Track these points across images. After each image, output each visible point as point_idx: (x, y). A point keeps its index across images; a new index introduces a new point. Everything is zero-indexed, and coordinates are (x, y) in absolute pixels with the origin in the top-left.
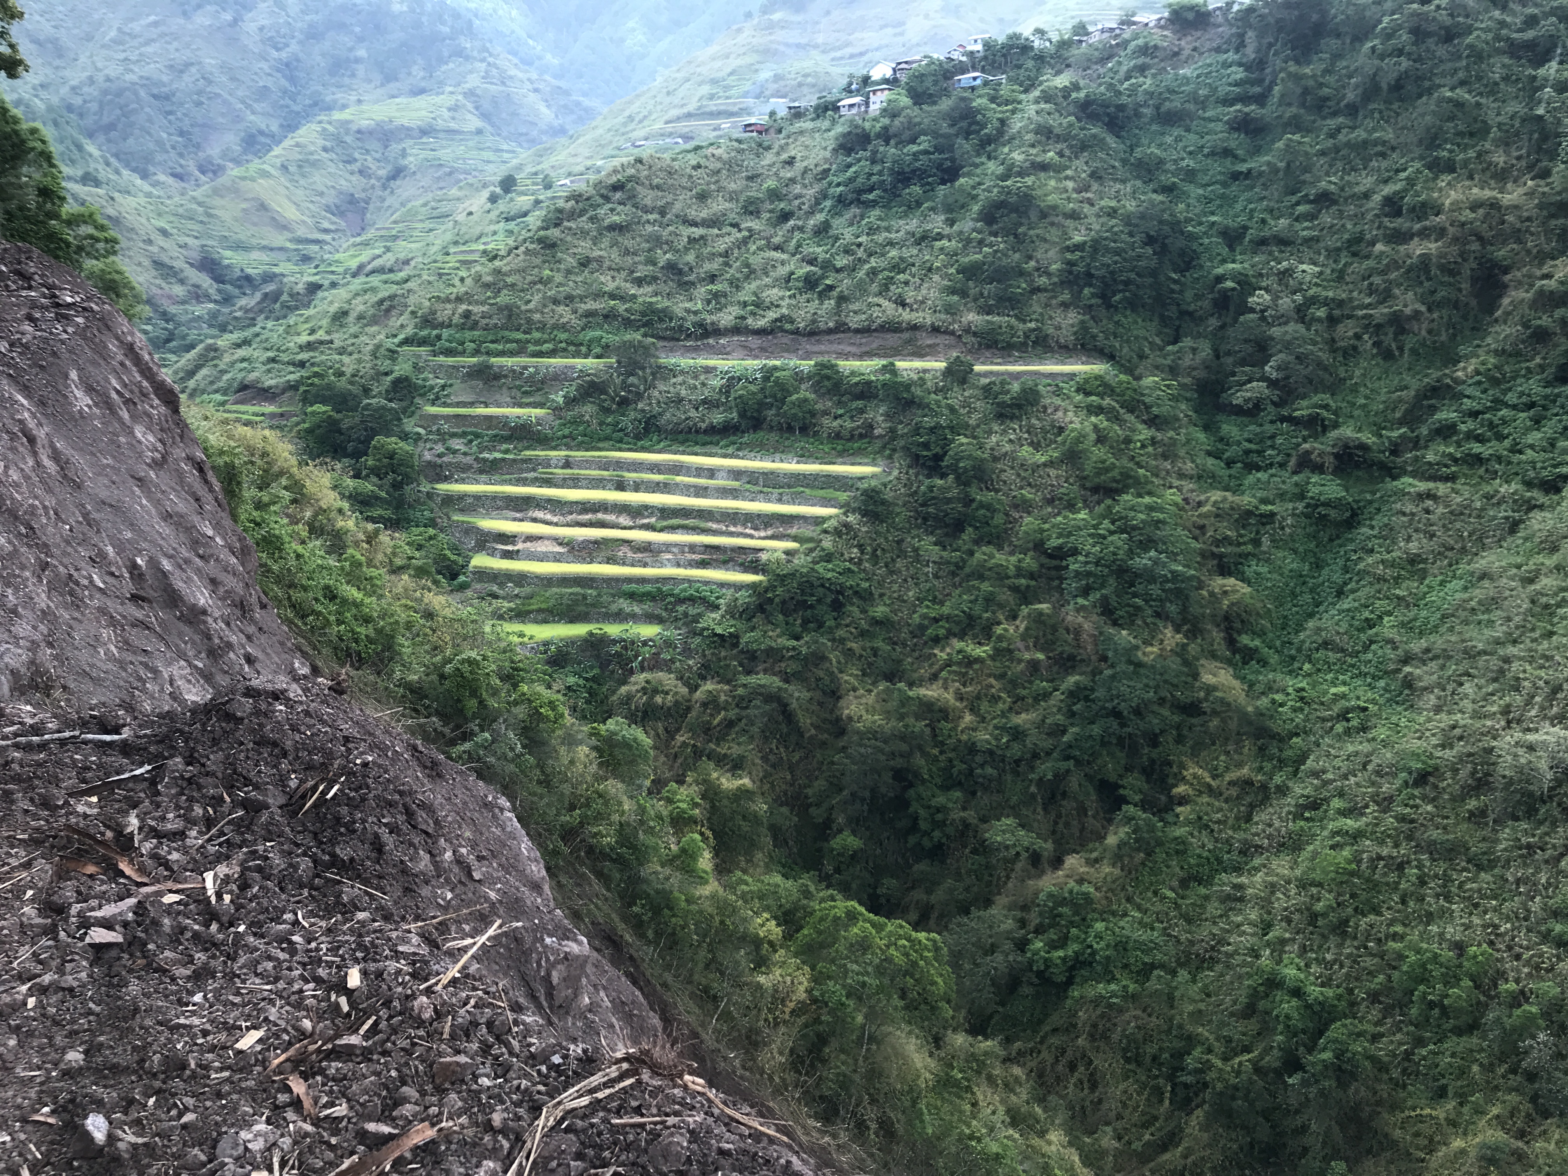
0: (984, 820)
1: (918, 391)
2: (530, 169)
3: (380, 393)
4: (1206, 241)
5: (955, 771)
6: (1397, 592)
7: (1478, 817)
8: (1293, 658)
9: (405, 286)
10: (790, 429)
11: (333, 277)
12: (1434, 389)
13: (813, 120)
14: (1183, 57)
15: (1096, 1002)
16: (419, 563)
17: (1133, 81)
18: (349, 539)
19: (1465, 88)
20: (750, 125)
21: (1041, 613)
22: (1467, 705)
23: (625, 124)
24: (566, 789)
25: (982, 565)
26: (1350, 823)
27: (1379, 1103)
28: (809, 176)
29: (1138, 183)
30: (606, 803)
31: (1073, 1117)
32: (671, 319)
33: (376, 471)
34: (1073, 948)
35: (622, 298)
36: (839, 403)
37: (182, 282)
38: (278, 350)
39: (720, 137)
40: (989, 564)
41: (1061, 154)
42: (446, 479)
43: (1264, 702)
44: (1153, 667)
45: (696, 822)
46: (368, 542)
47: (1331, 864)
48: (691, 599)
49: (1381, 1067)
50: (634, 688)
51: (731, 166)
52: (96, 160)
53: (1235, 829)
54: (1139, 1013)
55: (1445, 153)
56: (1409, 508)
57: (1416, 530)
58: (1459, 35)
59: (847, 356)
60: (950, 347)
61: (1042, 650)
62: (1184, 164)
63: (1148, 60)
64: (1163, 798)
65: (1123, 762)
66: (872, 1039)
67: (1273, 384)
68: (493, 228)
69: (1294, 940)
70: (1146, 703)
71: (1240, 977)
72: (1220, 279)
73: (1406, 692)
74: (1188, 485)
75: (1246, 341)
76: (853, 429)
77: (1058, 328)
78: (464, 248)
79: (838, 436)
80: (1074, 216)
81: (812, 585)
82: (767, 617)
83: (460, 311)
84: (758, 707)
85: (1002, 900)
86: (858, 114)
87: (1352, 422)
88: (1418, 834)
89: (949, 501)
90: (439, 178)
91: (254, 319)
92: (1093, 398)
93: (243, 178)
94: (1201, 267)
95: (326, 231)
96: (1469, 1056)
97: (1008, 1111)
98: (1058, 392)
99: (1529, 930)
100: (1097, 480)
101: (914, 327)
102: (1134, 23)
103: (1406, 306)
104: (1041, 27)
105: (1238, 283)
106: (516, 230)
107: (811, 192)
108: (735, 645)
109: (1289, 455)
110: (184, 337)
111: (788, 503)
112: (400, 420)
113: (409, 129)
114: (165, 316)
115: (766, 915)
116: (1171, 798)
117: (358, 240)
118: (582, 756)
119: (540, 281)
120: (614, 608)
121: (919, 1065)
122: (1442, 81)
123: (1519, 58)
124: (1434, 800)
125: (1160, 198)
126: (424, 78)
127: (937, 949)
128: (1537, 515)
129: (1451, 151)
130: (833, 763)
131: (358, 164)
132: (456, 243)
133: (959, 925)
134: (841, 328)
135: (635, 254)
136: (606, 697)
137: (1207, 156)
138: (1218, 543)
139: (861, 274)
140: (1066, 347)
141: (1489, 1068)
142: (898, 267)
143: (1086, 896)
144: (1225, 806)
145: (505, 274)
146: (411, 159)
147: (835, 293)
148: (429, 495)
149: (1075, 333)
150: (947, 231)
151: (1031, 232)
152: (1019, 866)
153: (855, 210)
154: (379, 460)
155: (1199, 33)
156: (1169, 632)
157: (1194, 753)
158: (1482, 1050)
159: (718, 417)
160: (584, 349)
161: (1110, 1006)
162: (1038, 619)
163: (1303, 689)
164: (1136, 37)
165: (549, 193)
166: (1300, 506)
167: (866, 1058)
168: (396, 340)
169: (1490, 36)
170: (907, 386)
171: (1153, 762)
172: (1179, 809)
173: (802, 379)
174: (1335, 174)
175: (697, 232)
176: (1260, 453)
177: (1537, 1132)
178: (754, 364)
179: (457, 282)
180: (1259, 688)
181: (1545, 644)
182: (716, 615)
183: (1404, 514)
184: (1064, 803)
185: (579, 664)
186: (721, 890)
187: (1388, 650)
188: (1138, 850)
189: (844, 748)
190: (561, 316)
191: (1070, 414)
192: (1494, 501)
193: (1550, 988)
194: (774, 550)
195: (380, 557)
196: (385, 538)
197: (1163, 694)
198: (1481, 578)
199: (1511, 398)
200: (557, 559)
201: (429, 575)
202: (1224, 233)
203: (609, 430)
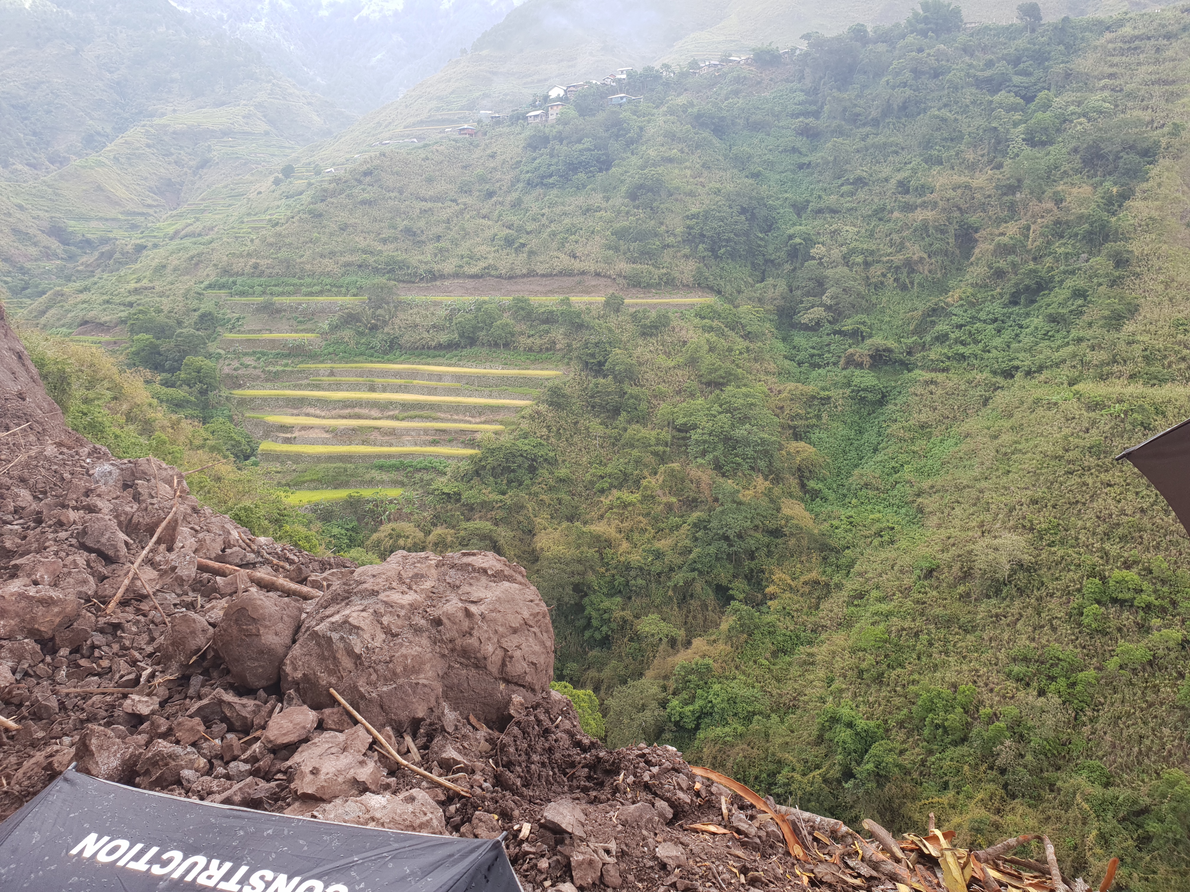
0: (637, 617)
1: (586, 318)
2: (304, 161)
3: (190, 324)
4: (782, 211)
5: (616, 583)
6: (913, 448)
7: (965, 597)
8: (845, 496)
9: (210, 246)
10: (496, 345)
11: (156, 240)
12: (934, 310)
13: (509, 126)
14: (763, 85)
15: (716, 740)
16: (213, 443)
17: (731, 100)
18: (157, 425)
19: (948, 109)
20: (464, 129)
21: (673, 470)
22: (957, 522)
23: (375, 128)
25: (633, 437)
26: (884, 607)
27: (905, 796)
28: (506, 166)
29: (735, 171)
32: (408, 268)
33: (189, 384)
34: (698, 704)
35: (371, 253)
36: (531, 327)
37: (35, 244)
38: (111, 294)
39: (443, 138)
40: (638, 437)
41: (682, 151)
42: (240, 386)
43: (825, 526)
44: (749, 504)
46: (173, 428)
47: (871, 635)
48: (426, 469)
49: (907, 772)
50: (383, 535)
51: (450, 159)
53: (807, 614)
54: (745, 746)
55: (936, 152)
56: (920, 390)
57: (925, 406)
58: (942, 74)
59: (536, 293)
60: (607, 286)
61: (675, 495)
62: (766, 158)
63: (740, 86)
64: (759, 595)
65: (731, 571)
67: (828, 308)
68: (277, 203)
69: (848, 689)
70: (746, 529)
71: (813, 717)
72: (791, 237)
73: (920, 515)
74: (772, 379)
75: (810, 279)
76: (541, 345)
77: (682, 273)
78: (255, 218)
79: (531, 350)
80: (691, 194)
81: (514, 456)
82: (482, 479)
83: (250, 263)
84: (475, 545)
85: (650, 673)
86: (541, 122)
87: (881, 333)
88: (927, 611)
89: (609, 394)
90: (236, 168)
91: (93, 272)
92: (706, 321)
93: (84, 167)
94: (779, 228)
95: (149, 206)
96: (961, 760)
98: (682, 317)
99: (998, 672)
100: (709, 377)
101: (583, 273)
102: (731, 61)
103: (914, 254)
104: (668, 63)
105: (804, 240)
106: (294, 204)
107: (508, 177)
108: (458, 500)
109: (839, 357)
110: (37, 286)
111: (496, 397)
112: (205, 344)
113: (213, 131)
114: (22, 270)
116: (765, 595)
117: (174, 212)
119: (311, 241)
120: (368, 477)
122: (933, 104)
123: (982, 89)
124: (937, 587)
125: (751, 181)
126: (224, 94)
128: (999, 393)
129: (939, 151)
131: (174, 157)
132: (249, 214)
133: (620, 692)
134: (531, 274)
135: (381, 221)
136: (362, 541)
137: (781, 152)
138: (792, 418)
139: (545, 235)
140: (688, 286)
141: (975, 767)
142: (571, 230)
143: (708, 668)
144: (801, 599)
145: (284, 237)
146: (215, 153)
147: (526, 249)
148: (228, 399)
149: (693, 276)
150: (604, 205)
151: (662, 206)
152: (661, 648)
153: (540, 190)
154: (190, 374)
155: (774, 69)
156: (760, 480)
157: (779, 563)
158: (970, 755)
159: (443, 338)
160: (343, 290)
161: (725, 743)
162: (672, 474)
163: (851, 517)
164: (732, 71)
165: (319, 178)
166: (848, 391)
168: (202, 286)
169: (963, 74)
170: (579, 315)
171: (752, 571)
172: (770, 603)
173: (504, 309)
174: (866, 165)
175: (429, 205)
176: (820, 356)
177: (1007, 809)
178: (469, 299)
179: (249, 243)
180: (822, 517)
181: (1005, 479)
182: (444, 479)
183: (916, 395)
184: (692, 602)
185: (342, 519)
187: (907, 488)
188: (742, 632)
189: (538, 571)
190: (326, 266)
191: (691, 332)
192: (973, 384)
193: (1011, 710)
194: (486, 431)
195: (182, 439)
196: (185, 424)
197: (757, 522)
198: (966, 437)
199: (983, 315)
200: (324, 442)
201: (219, 451)
202: (794, 206)
203: (363, 348)
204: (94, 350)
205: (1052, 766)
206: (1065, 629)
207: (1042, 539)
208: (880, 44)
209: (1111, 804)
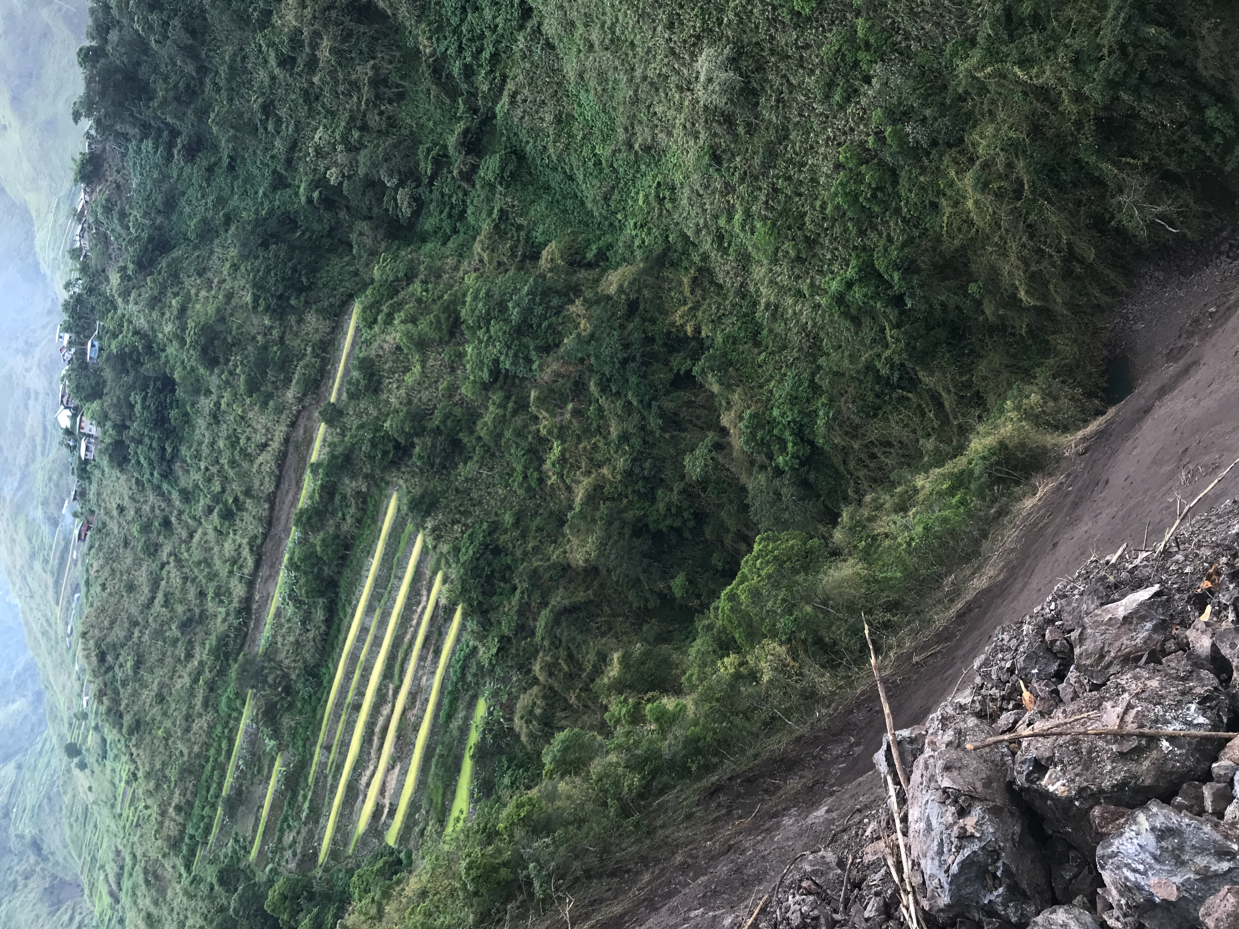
0: (683, 477)
1: (340, 450)
2: (65, 729)
3: (227, 898)
4: (277, 203)
5: (642, 490)
6: (579, 138)
7: (751, 129)
8: (611, 225)
9: (139, 858)
10: (344, 558)
12: (435, 71)
13: (90, 483)
14: (122, 182)
15: (829, 427)
16: (379, 893)
17: (131, 224)
20: (80, 535)
21: (538, 398)
22: (671, 113)
23: (49, 639)
24: (589, 806)
25: (490, 433)
26: (738, 216)
27: (934, 249)
28: (138, 497)
29: (217, 241)
30: (607, 776)
31: (909, 465)
32: (228, 636)
33: (294, 914)
34: (788, 435)
35: (199, 674)
36: (333, 514)
39: (83, 561)
40: (491, 427)
41: (176, 295)
42: (316, 854)
43: (638, 254)
44: (595, 327)
45: (639, 703)
47: (764, 238)
48: (464, 668)
49: (910, 241)
50: (525, 730)
51: (111, 558)
53: (725, 299)
54: (843, 399)
55: (255, 14)
56: (519, 112)
57: (537, 112)
59: (296, 499)
60: (309, 419)
61: (565, 403)
62: (210, 204)
63: (117, 209)
64: (693, 344)
65: (661, 366)
66: (825, 603)
67: (402, 184)
68: (108, 771)
69: (812, 277)
70: (621, 338)
71: (831, 321)
72: (310, 201)
73: (653, 152)
74: (465, 266)
75: (364, 194)
76: (357, 508)
77: (317, 330)
78: (119, 799)
79: (359, 521)
80: (229, 296)
81: (476, 567)
82: (493, 609)
83: (173, 814)
84: (562, 632)
85: (744, 478)
86: (96, 445)
87: (445, 135)
88: (755, 172)
89: (434, 446)
90: (51, 810)
92: (379, 318)
94: (296, 212)
95: (71, 919)
96: (913, 182)
97: (896, 512)
98: (368, 343)
99: (835, 117)
100: (445, 331)
101: (287, 441)
102: (82, 212)
103: (366, 74)
104: (64, 282)
105: (317, 188)
106: (115, 751)
107: (152, 497)
108: (509, 639)
109: (459, 187)
111: (404, 572)
112: (254, 885)
115: (719, 664)
116: (694, 338)
117: (87, 891)
118: (567, 788)
119: (166, 739)
120: (456, 733)
121: (850, 571)
124: (733, 155)
125: (233, 228)
127: (768, 538)
128: (545, 28)
129: (255, 9)
130: (617, 582)
131: (19, 879)
132: (113, 806)
133: (755, 514)
134: (272, 499)
135: (164, 654)
136: (527, 754)
137: (209, 185)
138: (513, 256)
139: (231, 473)
140: (334, 328)
141: (923, 170)
142: (233, 442)
143: (753, 416)
144: (708, 301)
145: (152, 769)
146: (27, 831)
147: (242, 498)
148: (326, 870)
149: (325, 319)
150: (214, 397)
151: (234, 333)
152: (721, 460)
153: (177, 466)
154: (285, 909)
155: (106, 165)
156: (572, 308)
157: (666, 313)
158: (910, 171)
159: (319, 615)
160: (234, 714)
161: (834, 419)
162: (541, 401)
163: (635, 224)
164: (94, 213)
165: (92, 716)
166: (499, 189)
167: (838, 611)
168: (185, 875)
170: (333, 457)
171: (665, 344)
172: (703, 334)
173: (305, 539)
174: (250, 96)
175: (160, 596)
176: (452, 207)
177: (972, 150)
178: (283, 576)
179: (148, 812)
180: (627, 255)
181: (639, 50)
182: (482, 650)
183: (523, 117)
184: (682, 415)
185: (495, 771)
186: (695, 696)
187: (620, 156)
188: (726, 371)
189: (608, 571)
190: (201, 728)
191: (388, 338)
192: (528, 53)
193: (877, 114)
194: (440, 592)
197: (617, 325)
198: (582, 78)
199: (455, 21)
200: (404, 773)
201: (391, 887)
202: (275, 188)
203: (308, 708)
205: (941, 92)
206: (810, 35)
207: (711, 30)
208: (109, 37)
209: (993, 43)
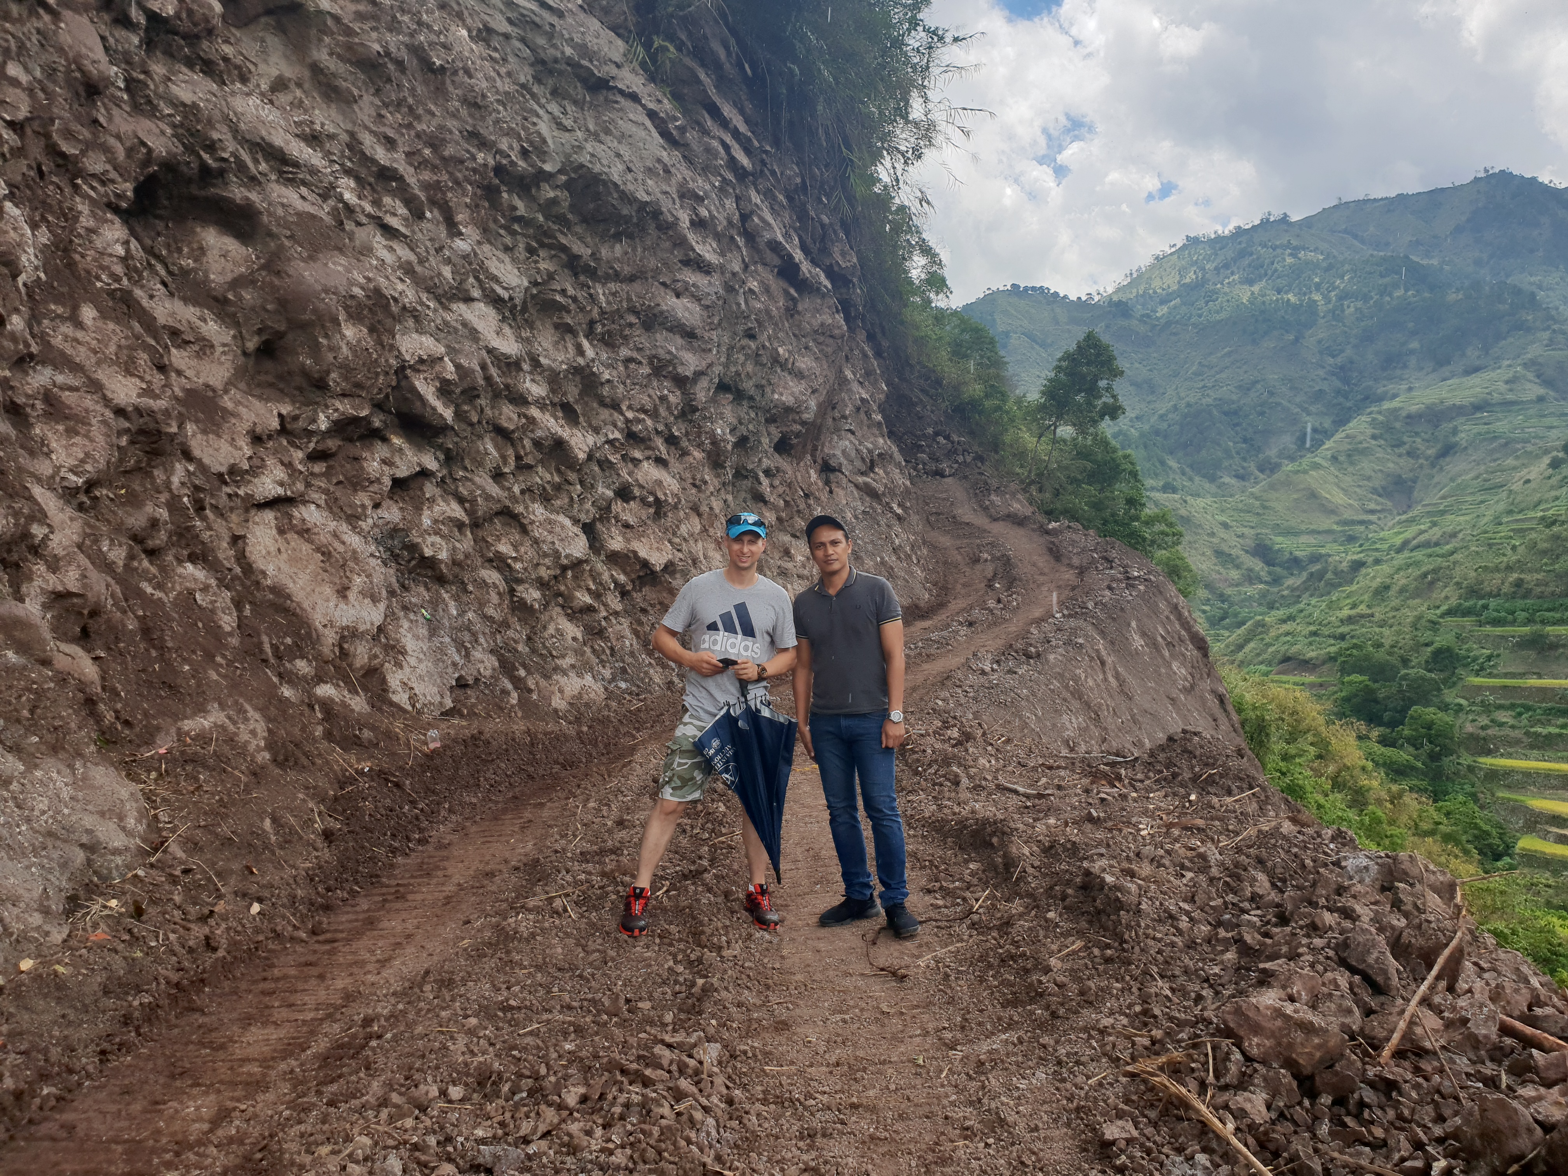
3: (1419, 663)
9: (1451, 558)
11: (1377, 554)
16: (1448, 829)
18: (1372, 796)
33: (1414, 742)
37: (1238, 567)
38: (1320, 624)
42: (1489, 753)
46: (1392, 803)
52: (1174, 472)
68: (1554, 493)
78: (1520, 517)
83: (1511, 580)
90: (1493, 450)
91: (1299, 597)
93: (1297, 472)
95: (1372, 512)
110: (1236, 615)
112: (1439, 690)
113: (1461, 407)
114: (1222, 598)
117: (1404, 517)
126: (1479, 357)
131: (1407, 446)
132: (1510, 512)
145: (1565, 540)
146: (1463, 435)
148: (1471, 769)
154: (1416, 730)
168: (1438, 612)
179: (1509, 552)
195: (1404, 818)
196: (1410, 800)
201: (1457, 843)
204: (1298, 694)
